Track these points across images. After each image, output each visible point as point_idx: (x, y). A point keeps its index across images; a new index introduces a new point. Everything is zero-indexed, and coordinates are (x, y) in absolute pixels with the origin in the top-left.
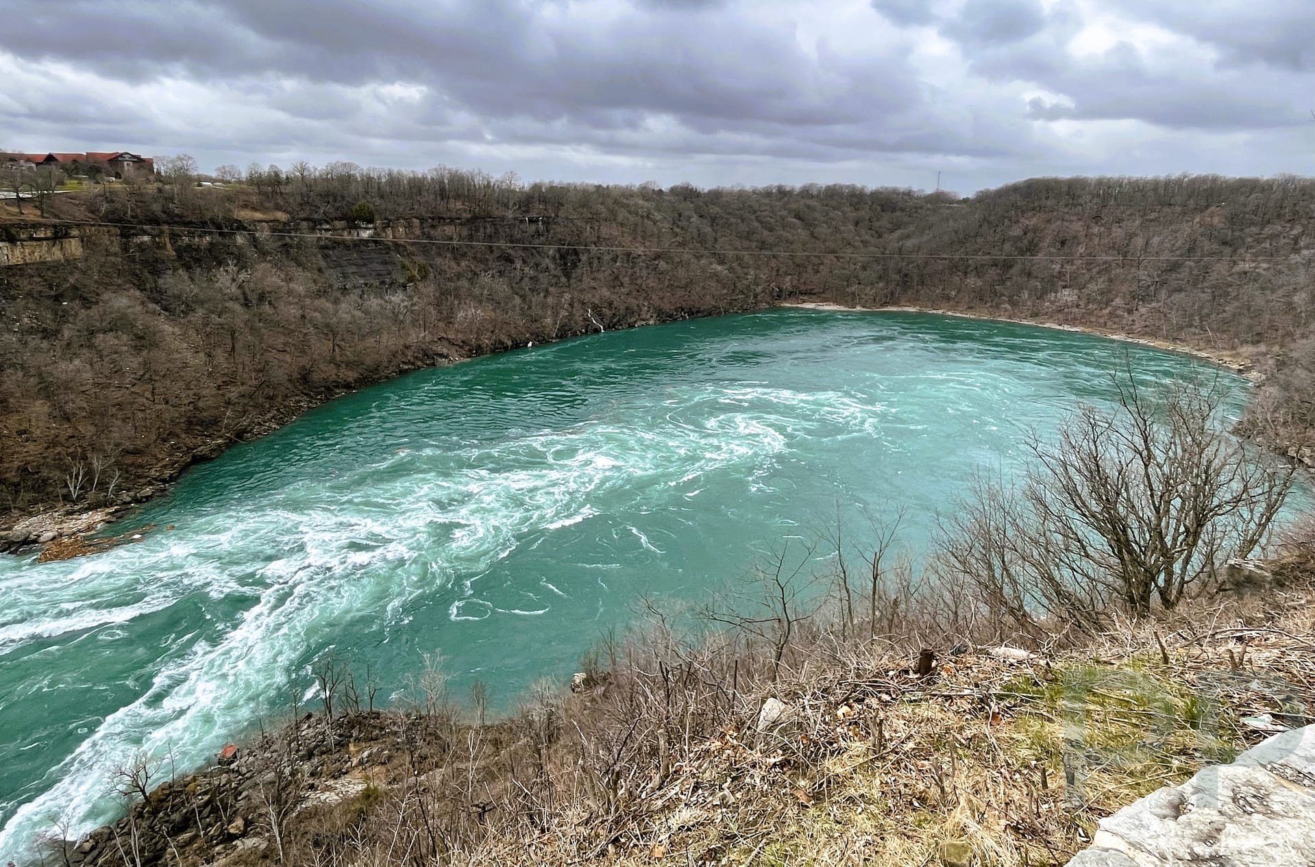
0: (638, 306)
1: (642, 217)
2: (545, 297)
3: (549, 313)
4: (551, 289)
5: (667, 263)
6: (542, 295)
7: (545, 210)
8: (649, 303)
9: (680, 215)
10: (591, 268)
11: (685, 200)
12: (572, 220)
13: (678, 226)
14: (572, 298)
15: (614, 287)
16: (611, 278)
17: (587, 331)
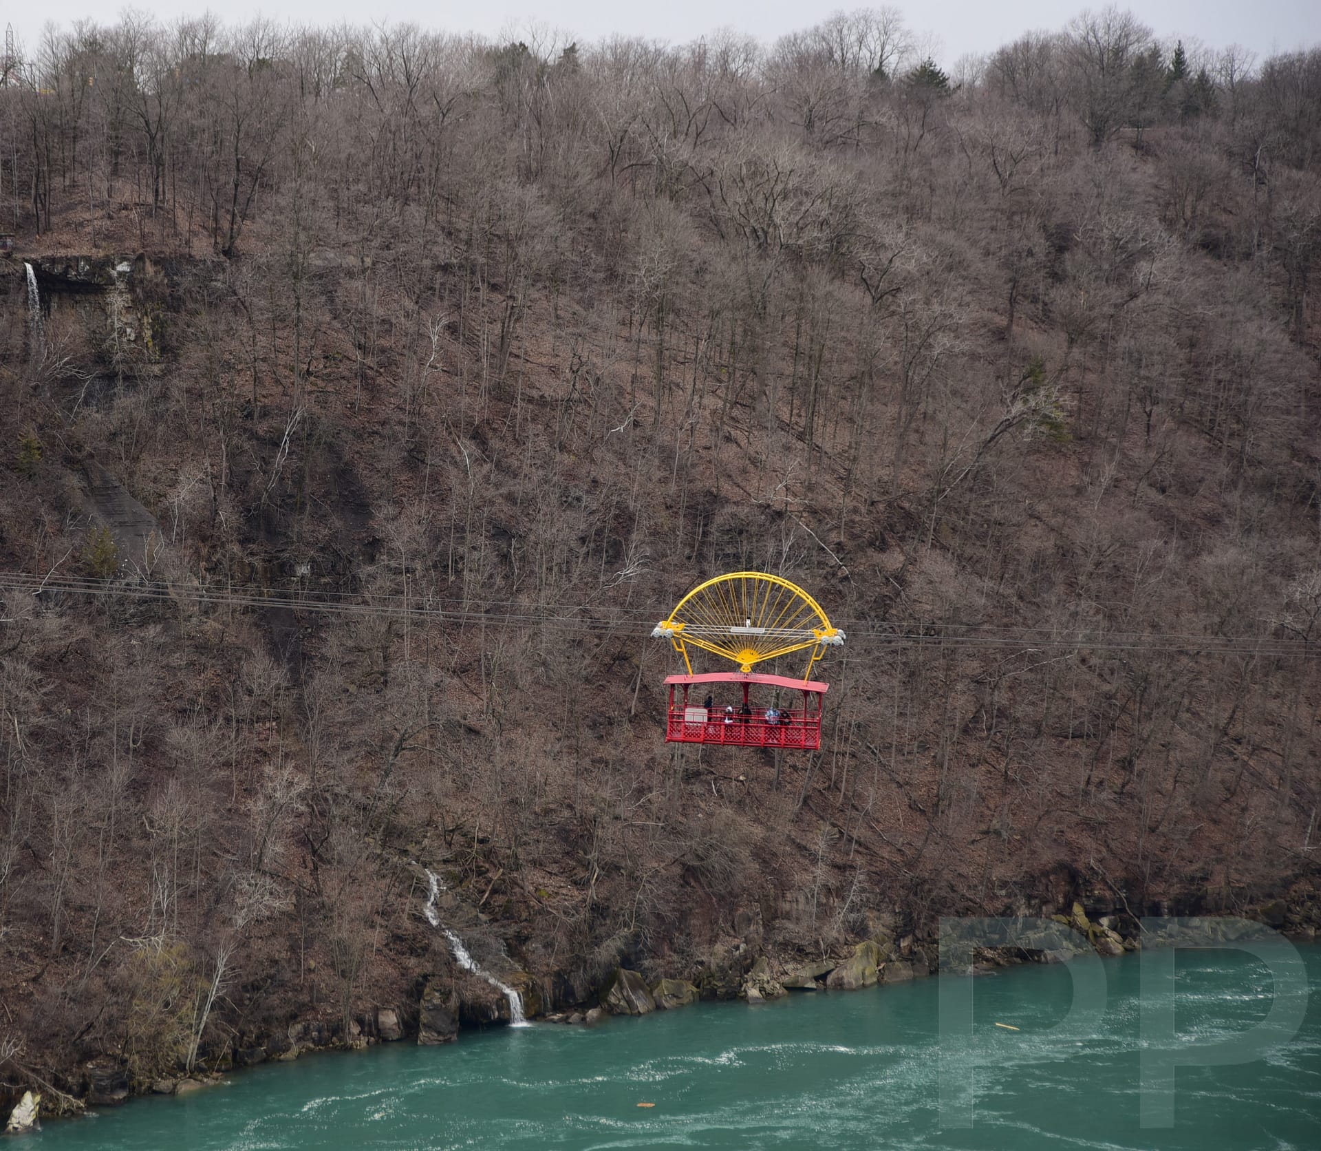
0: (763, 855)
1: (796, 256)
2: (138, 788)
3: (162, 896)
4: (179, 736)
5: (965, 562)
6: (119, 774)
7: (154, 211)
8: (842, 839)
9: (1061, 242)
10: (452, 595)
11: (1098, 135)
12: (327, 280)
13: (1045, 319)
14: (317, 800)
15: (602, 726)
16: (585, 665)
17: (410, 1027)
